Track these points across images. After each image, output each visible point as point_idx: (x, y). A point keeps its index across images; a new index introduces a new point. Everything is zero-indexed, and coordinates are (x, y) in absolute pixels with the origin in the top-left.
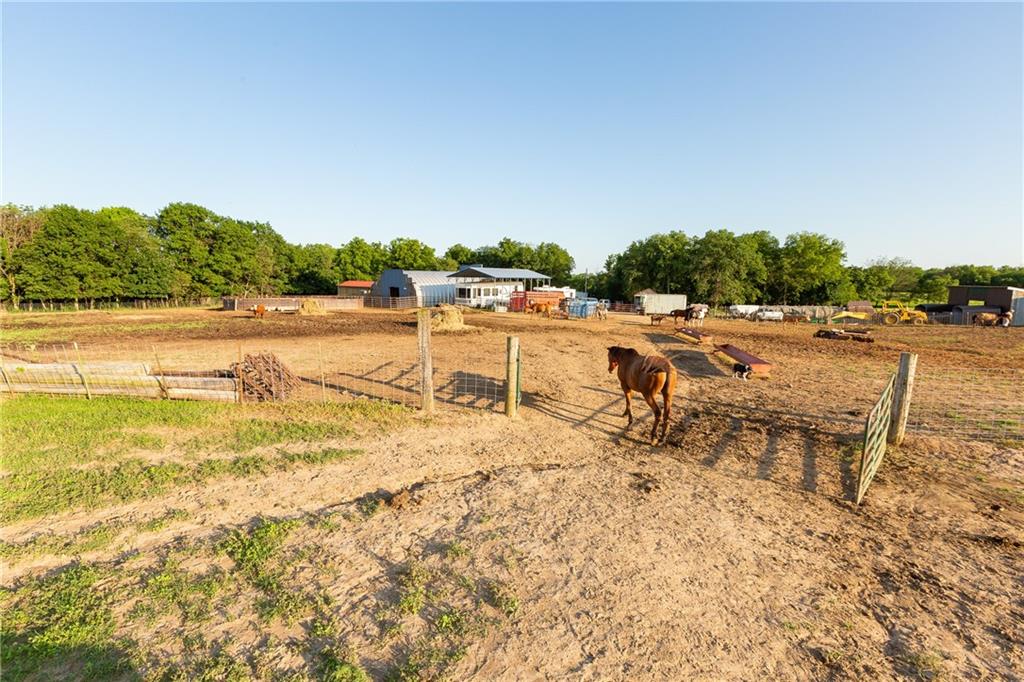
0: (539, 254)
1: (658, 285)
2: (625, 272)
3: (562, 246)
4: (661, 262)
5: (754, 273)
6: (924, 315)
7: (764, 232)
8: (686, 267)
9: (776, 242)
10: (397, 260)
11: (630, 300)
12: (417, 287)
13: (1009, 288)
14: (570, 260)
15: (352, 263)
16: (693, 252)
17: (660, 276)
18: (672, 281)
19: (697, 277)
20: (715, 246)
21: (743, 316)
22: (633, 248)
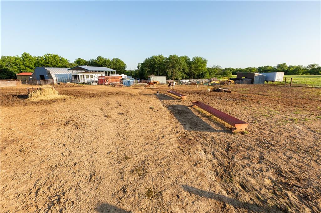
0: (113, 62)
1: (155, 73)
2: (144, 69)
3: (122, 60)
4: (156, 65)
5: (184, 69)
6: (233, 81)
7: (186, 56)
8: (164, 67)
9: (189, 59)
10: (48, 63)
11: (147, 78)
12: (53, 75)
13: (254, 73)
14: (125, 65)
15: (24, 64)
16: (166, 62)
17: (156, 70)
18: (160, 72)
19: (168, 70)
20: (173, 60)
21: (184, 83)
22: (146, 60)
